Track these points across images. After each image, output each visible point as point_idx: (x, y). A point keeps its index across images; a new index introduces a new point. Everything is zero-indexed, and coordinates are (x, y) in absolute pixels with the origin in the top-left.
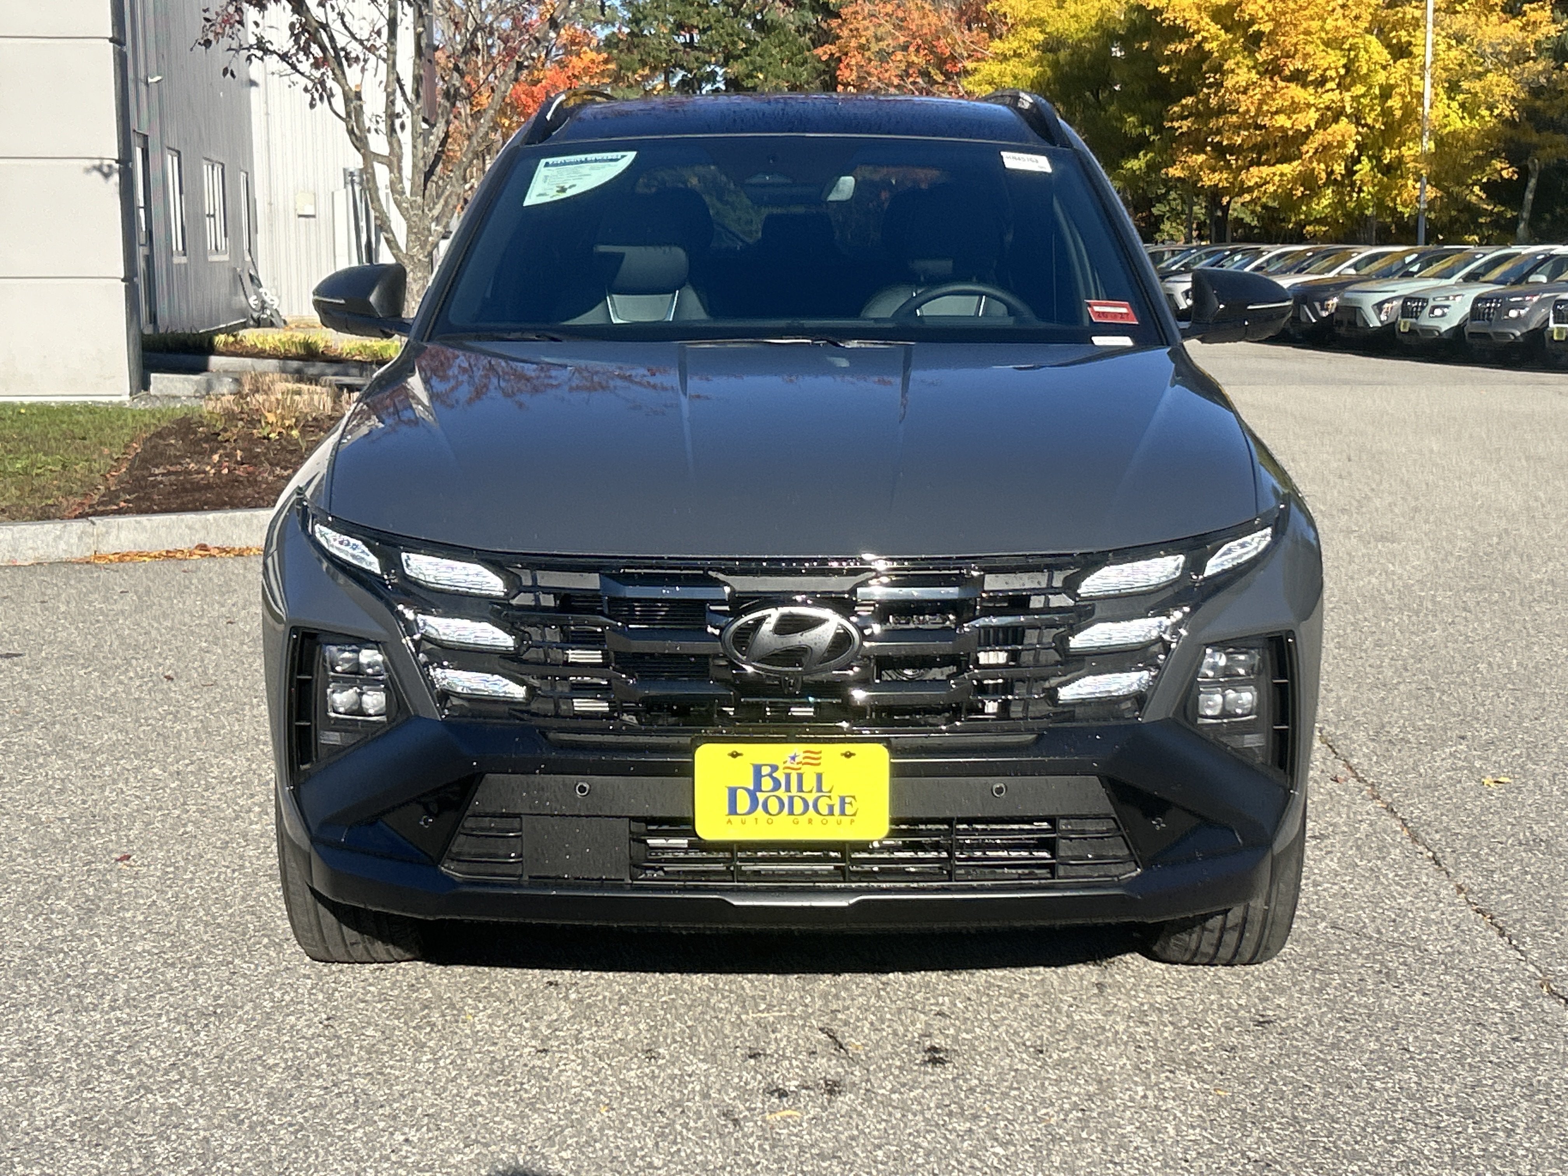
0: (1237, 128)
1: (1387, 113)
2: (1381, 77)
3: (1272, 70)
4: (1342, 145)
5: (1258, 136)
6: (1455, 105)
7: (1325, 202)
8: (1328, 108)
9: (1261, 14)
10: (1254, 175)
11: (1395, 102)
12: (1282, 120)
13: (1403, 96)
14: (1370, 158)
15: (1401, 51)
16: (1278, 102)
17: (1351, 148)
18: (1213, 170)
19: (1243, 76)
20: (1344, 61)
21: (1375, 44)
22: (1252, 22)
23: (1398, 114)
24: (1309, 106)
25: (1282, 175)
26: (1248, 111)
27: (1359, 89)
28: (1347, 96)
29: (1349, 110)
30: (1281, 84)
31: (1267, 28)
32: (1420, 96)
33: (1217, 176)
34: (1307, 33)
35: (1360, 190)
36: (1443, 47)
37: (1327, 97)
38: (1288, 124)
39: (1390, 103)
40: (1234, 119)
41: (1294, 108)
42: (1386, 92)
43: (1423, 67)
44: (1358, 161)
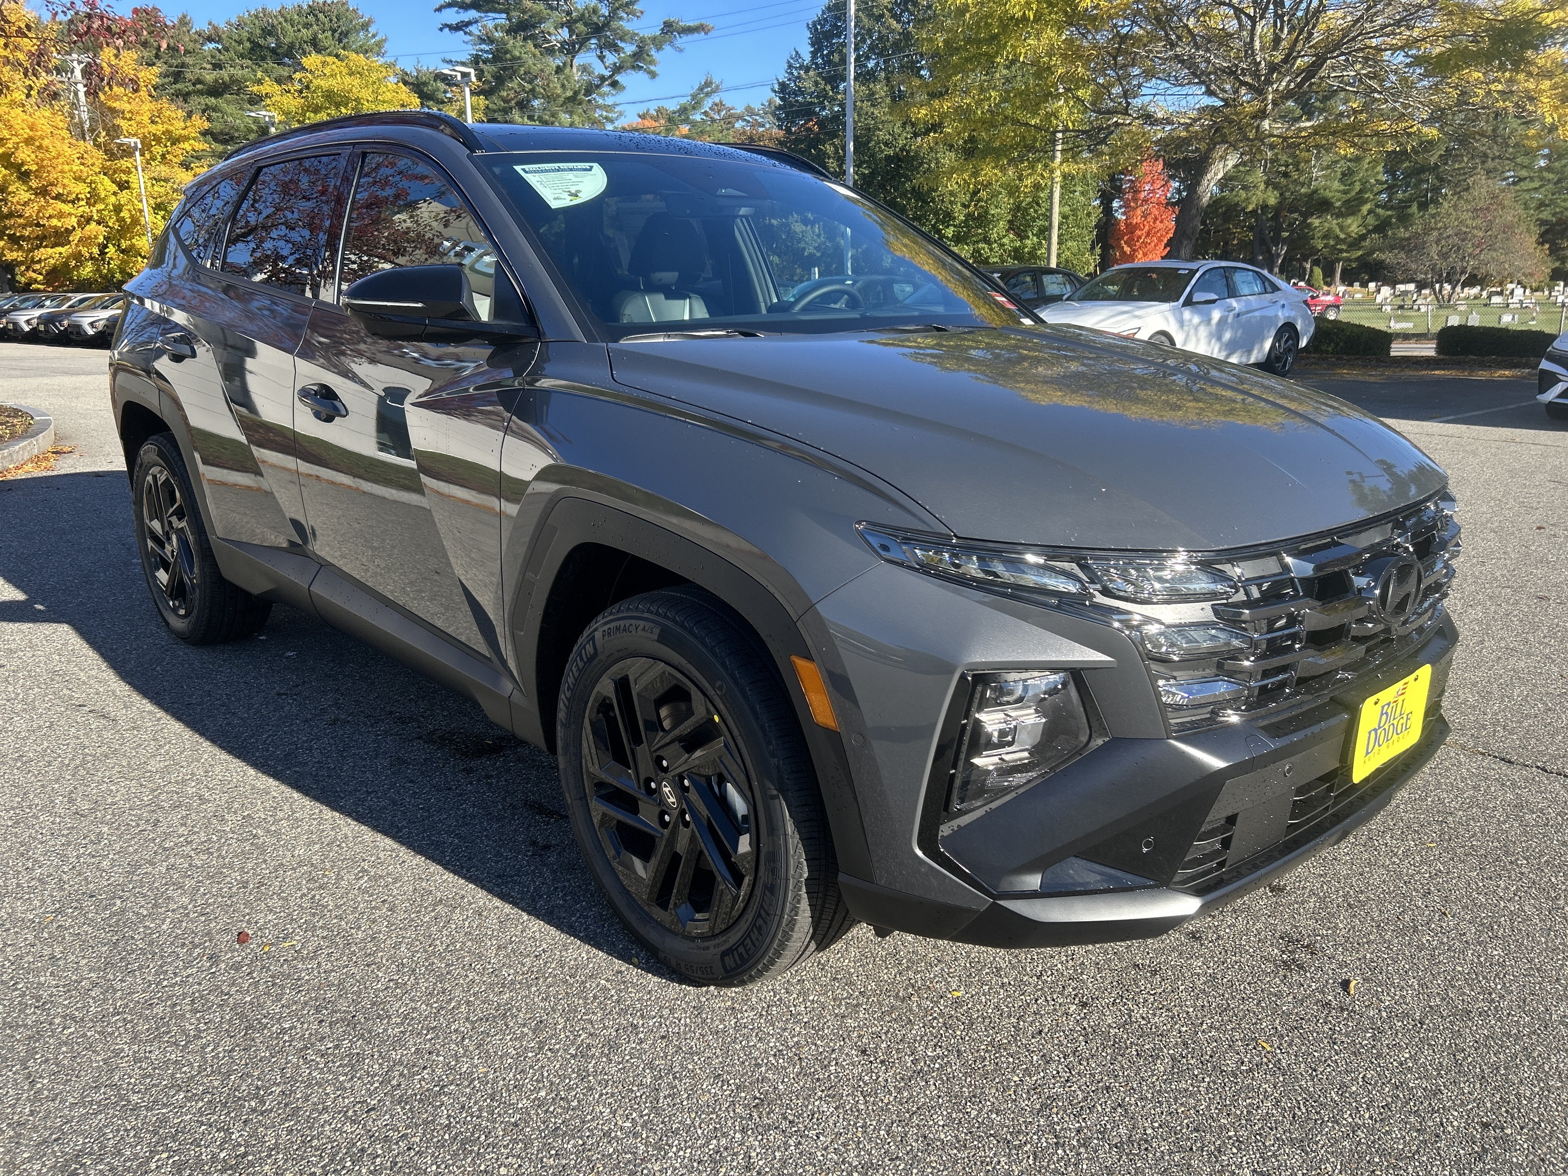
0: (24, 227)
1: (121, 220)
2: (113, 199)
3: (43, 192)
4: (96, 237)
5: (39, 231)
6: (159, 217)
7: (88, 270)
8: (82, 216)
9: (28, 159)
10: (42, 253)
11: (125, 214)
12: (54, 222)
13: (129, 210)
14: (114, 245)
15: (123, 186)
16: (50, 211)
17: (101, 239)
18: (12, 251)
19: (25, 196)
20: (88, 189)
21: (107, 181)
22: (22, 164)
23: (129, 221)
24: (70, 214)
25: (61, 253)
26: (31, 216)
27: (101, 206)
28: (94, 210)
29: (96, 218)
30: (51, 201)
31: (34, 168)
32: (141, 211)
33: (15, 254)
34: (62, 172)
35: (109, 263)
36: (149, 184)
37: (81, 209)
38: (59, 224)
39: (122, 214)
40: (21, 221)
41: (61, 215)
42: (118, 209)
43: (140, 195)
44: (106, 247)
